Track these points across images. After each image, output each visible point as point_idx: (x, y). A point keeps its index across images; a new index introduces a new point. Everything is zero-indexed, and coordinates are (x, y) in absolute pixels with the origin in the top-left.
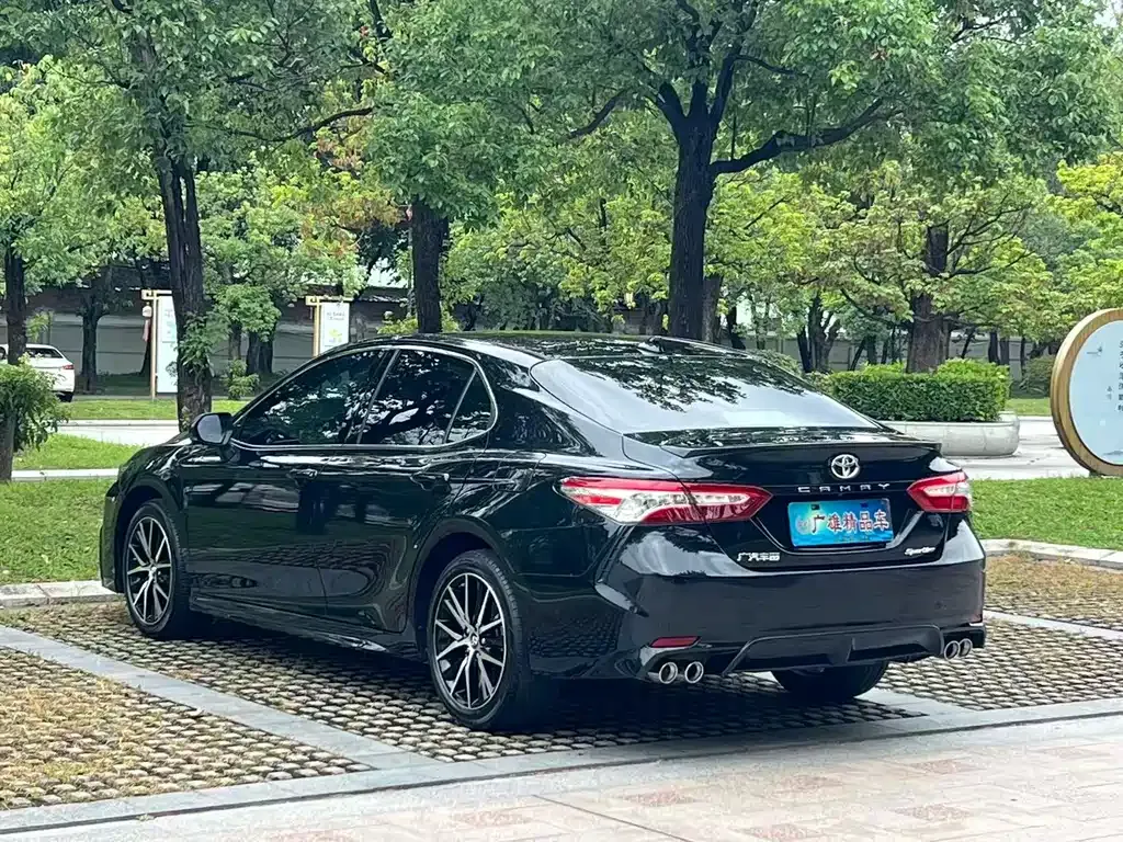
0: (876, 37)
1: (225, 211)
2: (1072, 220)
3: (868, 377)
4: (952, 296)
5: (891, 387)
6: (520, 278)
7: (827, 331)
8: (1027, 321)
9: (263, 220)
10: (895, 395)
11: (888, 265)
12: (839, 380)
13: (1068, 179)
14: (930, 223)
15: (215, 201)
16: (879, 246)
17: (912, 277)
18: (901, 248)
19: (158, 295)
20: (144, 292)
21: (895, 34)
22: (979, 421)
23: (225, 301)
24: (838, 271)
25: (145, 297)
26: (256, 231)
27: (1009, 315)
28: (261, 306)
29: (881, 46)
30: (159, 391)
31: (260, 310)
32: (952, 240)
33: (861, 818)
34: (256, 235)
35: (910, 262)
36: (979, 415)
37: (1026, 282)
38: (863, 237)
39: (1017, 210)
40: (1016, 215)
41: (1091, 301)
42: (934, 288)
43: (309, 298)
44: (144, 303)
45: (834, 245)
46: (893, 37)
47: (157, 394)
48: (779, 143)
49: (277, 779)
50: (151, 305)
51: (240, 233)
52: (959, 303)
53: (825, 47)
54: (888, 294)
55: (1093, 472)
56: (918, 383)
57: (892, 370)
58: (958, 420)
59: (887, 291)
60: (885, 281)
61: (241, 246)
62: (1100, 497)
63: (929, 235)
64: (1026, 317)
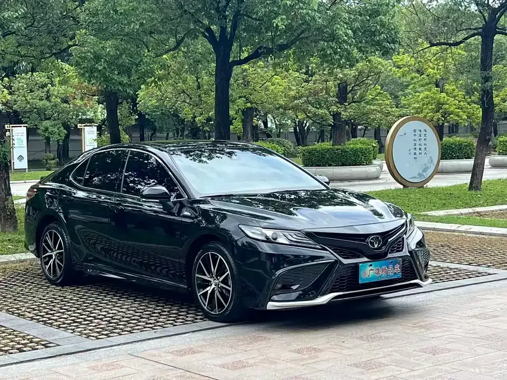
0: (294, 5)
1: (40, 89)
2: (400, 78)
3: (316, 148)
4: (349, 113)
5: (326, 152)
6: (171, 112)
7: (306, 128)
8: (382, 122)
9: (57, 92)
10: (328, 156)
11: (322, 100)
12: (304, 151)
13: (397, 60)
14: (339, 82)
15: (36, 85)
16: (318, 93)
17: (333, 106)
18: (327, 93)
19: (12, 127)
20: (6, 126)
21: (302, 3)
22: (364, 165)
23: (42, 128)
24: (300, 104)
25: (6, 128)
26: (54, 97)
27: (374, 120)
28: (58, 129)
29: (296, 9)
30: (15, 168)
31: (57, 131)
32: (349, 88)
33: (273, 355)
34: (54, 99)
35: (331, 99)
36: (364, 162)
37: (380, 105)
38: (310, 89)
39: (375, 74)
40: (375, 76)
41: (409, 112)
42: (342, 110)
43: (79, 125)
44: (6, 131)
45: (298, 93)
46: (301, 5)
47: (14, 169)
48: (260, 52)
49: (12, 353)
50: (9, 131)
51: (48, 98)
52: (353, 115)
53: (272, 9)
54: (322, 113)
55: (404, 186)
56: (337, 150)
57: (327, 145)
58: (355, 165)
59: (322, 111)
60: (321, 107)
61: (48, 104)
62: (407, 197)
63: (339, 87)
64: (381, 120)
